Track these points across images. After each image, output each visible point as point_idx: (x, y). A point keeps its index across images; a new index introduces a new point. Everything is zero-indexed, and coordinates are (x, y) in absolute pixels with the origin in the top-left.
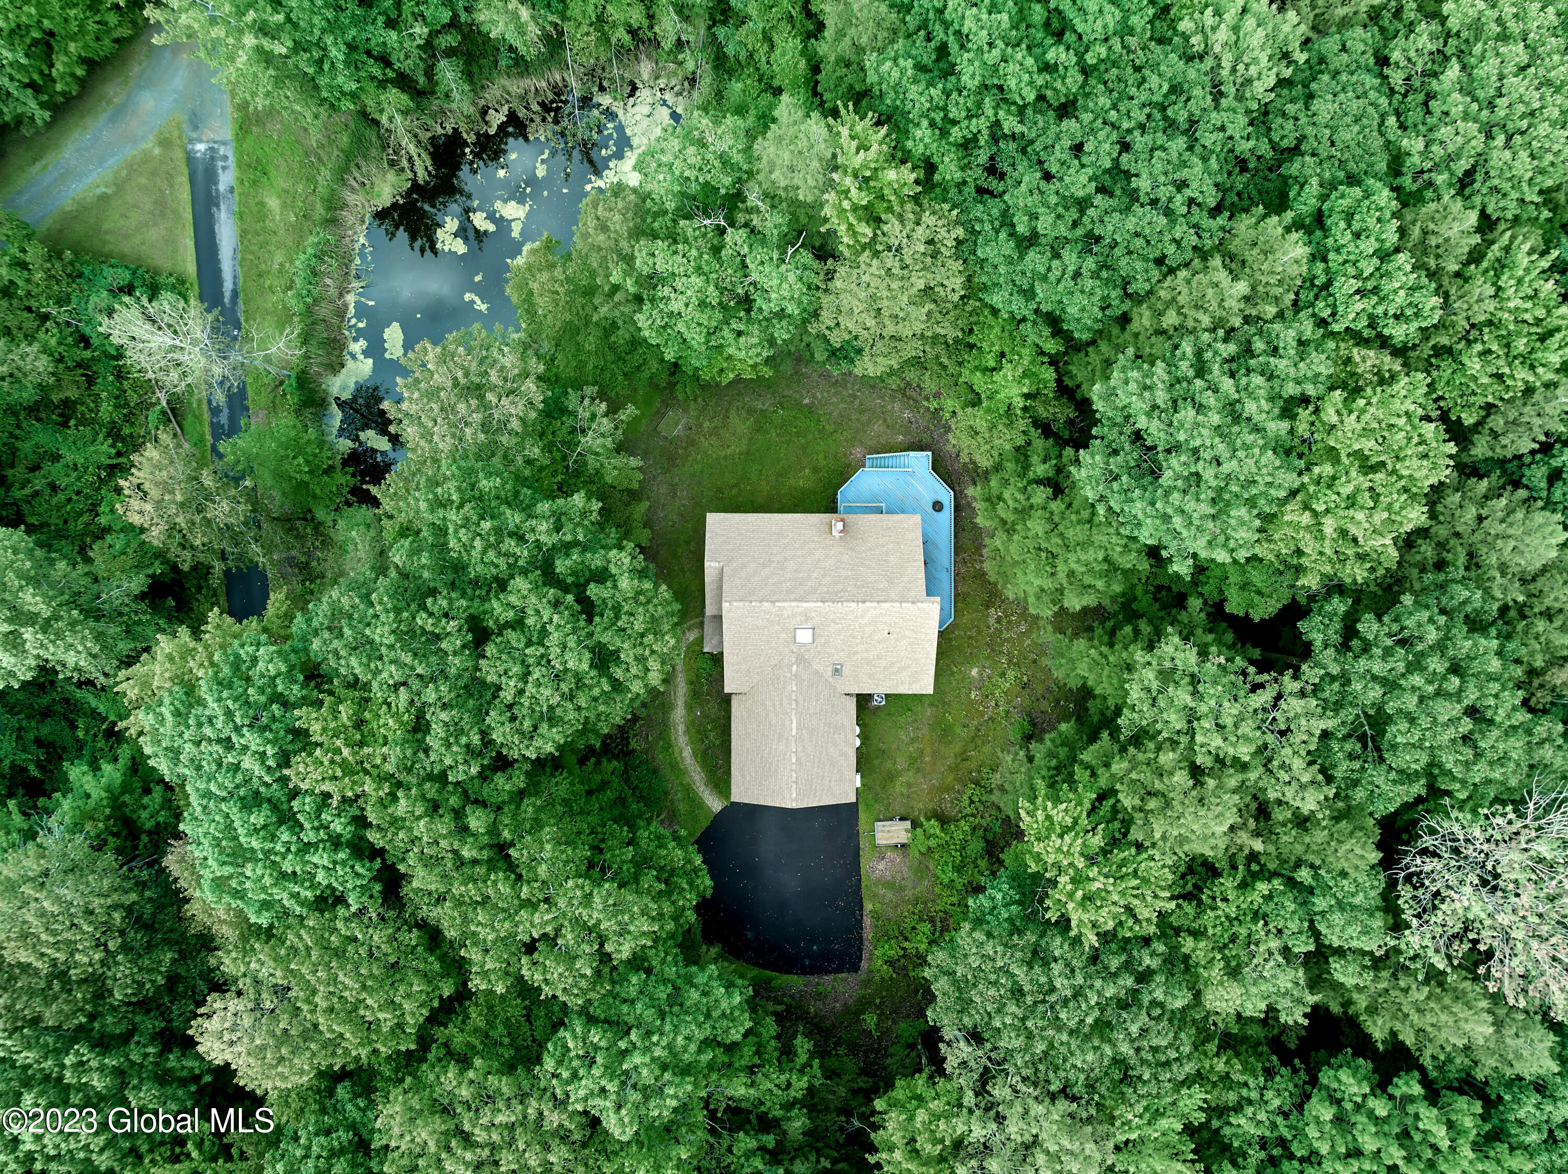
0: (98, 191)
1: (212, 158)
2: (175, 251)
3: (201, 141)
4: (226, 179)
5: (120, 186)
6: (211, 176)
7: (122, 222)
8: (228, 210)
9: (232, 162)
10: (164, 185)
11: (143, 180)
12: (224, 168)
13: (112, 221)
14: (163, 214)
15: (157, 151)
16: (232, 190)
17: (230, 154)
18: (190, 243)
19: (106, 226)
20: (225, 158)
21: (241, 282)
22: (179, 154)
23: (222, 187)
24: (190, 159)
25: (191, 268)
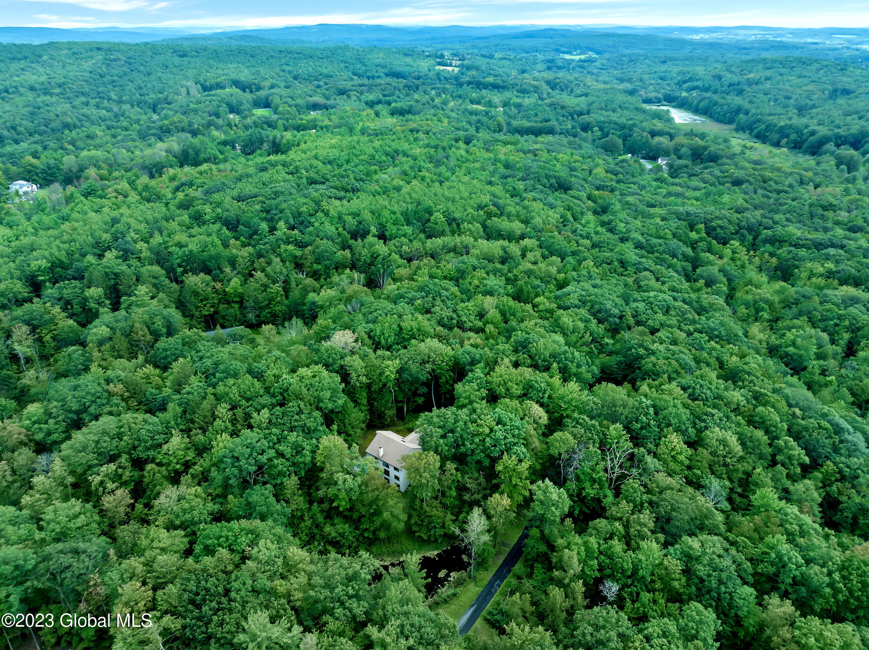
2: (481, 627)
18: (475, 625)
21: (468, 608)
25: (480, 620)
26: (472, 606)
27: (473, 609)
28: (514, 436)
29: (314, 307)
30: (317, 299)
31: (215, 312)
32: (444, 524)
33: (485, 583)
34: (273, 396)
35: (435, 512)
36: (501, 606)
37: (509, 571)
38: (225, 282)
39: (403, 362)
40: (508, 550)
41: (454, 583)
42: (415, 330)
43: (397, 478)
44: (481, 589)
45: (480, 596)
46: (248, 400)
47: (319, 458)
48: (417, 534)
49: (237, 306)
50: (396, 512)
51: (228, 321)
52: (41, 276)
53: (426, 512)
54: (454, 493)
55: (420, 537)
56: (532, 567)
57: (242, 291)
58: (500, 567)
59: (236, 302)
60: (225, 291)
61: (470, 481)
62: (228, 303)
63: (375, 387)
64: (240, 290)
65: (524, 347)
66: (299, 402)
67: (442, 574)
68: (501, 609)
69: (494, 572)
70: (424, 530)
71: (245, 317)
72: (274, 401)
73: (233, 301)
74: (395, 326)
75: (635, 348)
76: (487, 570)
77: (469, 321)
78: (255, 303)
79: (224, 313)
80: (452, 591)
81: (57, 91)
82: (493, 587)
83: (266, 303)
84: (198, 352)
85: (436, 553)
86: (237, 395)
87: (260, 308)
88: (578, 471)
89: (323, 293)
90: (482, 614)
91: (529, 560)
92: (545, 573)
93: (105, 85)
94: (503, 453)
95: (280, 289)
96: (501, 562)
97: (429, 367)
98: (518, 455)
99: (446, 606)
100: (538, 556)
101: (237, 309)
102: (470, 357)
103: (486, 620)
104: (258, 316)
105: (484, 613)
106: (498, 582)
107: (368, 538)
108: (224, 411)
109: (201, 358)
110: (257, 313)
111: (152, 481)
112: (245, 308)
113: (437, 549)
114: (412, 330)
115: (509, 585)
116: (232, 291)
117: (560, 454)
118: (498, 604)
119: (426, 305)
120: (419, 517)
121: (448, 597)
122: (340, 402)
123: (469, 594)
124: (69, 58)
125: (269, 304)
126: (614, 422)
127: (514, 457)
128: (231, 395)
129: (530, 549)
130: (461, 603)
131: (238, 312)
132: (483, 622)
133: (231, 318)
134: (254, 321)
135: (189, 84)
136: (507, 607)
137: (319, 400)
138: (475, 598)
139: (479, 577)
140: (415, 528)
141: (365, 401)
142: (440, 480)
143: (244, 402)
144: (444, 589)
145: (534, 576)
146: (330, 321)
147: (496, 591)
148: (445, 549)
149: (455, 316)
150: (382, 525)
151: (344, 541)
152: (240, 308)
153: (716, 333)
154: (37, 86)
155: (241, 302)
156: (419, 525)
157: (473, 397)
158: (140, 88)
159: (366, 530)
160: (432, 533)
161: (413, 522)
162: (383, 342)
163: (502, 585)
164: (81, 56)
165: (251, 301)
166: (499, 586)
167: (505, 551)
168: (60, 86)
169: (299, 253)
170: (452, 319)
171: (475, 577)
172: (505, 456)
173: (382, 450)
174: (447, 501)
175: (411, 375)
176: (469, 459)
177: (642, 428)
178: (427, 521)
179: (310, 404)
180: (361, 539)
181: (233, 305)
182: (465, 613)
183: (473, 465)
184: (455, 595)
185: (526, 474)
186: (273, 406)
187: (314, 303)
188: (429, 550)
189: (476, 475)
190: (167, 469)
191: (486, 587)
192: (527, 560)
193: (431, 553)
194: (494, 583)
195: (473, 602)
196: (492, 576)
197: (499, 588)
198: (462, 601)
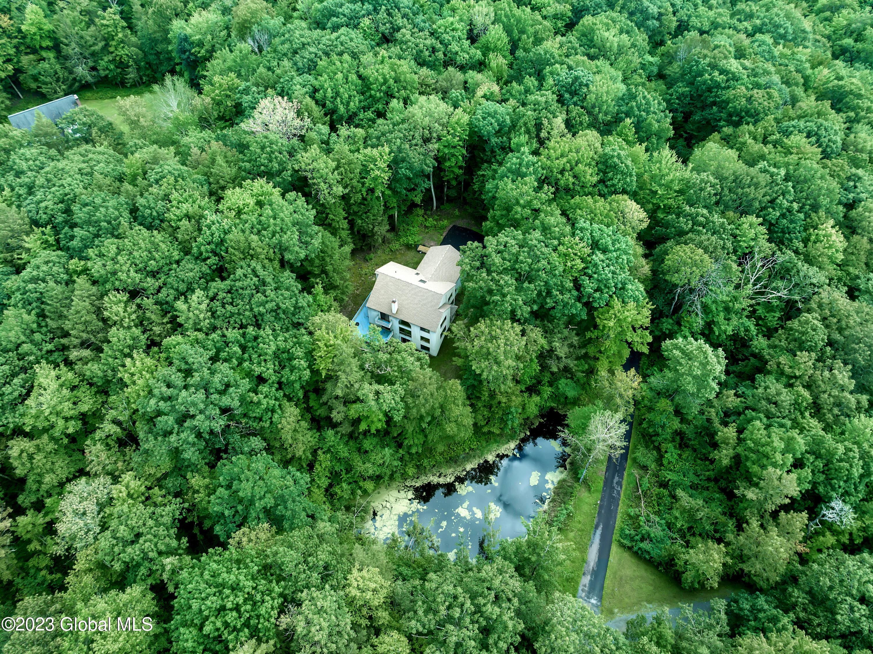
0: (651, 606)
1: (589, 593)
2: (620, 560)
3: (593, 604)
4: (586, 580)
5: (639, 603)
6: (592, 584)
7: (643, 585)
8: (589, 566)
9: (580, 588)
10: (617, 592)
11: (626, 600)
12: (585, 586)
13: (647, 588)
14: (621, 579)
15: (616, 610)
16: (584, 574)
17: (580, 591)
18: (611, 558)
19: (651, 588)
20: (583, 590)
21: (592, 532)
22: (606, 603)
23: (589, 577)
24: (600, 598)
25: (615, 549)
26: (596, 527)
27: (599, 532)
29: (187, 47)
30: (189, 31)
31: (18, 71)
33: (600, 484)
34: (199, 258)
37: (625, 457)
38: (15, 13)
39: (395, 148)
41: (555, 492)
42: (391, 81)
44: (599, 496)
45: (601, 507)
46: (154, 274)
47: (322, 366)
49: (51, 55)
51: (46, 83)
57: (51, 27)
59: (48, 48)
60: (20, 31)
62: (34, 51)
63: (355, 198)
64: (48, 26)
65: (574, 93)
66: (253, 263)
71: (71, 72)
72: (205, 269)
73: (41, 48)
74: (353, 77)
77: (462, 50)
78: (82, 47)
79: (33, 71)
82: (612, 488)
83: (101, 44)
84: (19, 174)
85: (512, 445)
86: (132, 274)
87: (93, 54)
88: (706, 300)
89: (195, 19)
90: (614, 537)
95: (118, 17)
101: (53, 60)
102: (497, 121)
103: (622, 546)
104: (94, 69)
105: (616, 536)
106: (616, 479)
108: (120, 308)
109: (31, 189)
110: (91, 64)
111: (32, 469)
112: (67, 58)
113: (512, 439)
114: (385, 81)
116: (33, 30)
119: (382, 28)
122: (316, 243)
123: (586, 508)
125: (107, 45)
126: (744, 213)
128: (123, 276)
130: (581, 527)
131: (58, 67)
132: (620, 550)
133: (48, 79)
134: (89, 78)
137: (282, 249)
138: (595, 513)
141: (345, 224)
143: (150, 283)
144: (546, 506)
146: (232, 75)
147: (619, 494)
148: (522, 435)
149: (438, 46)
152: (57, 58)
153: (782, 31)
155: (57, 47)
157: (536, 204)
162: (342, 109)
163: (624, 483)
165: (73, 45)
166: (620, 484)
170: (434, 50)
171: (585, 479)
173: (396, 304)
177: (783, 216)
179: (271, 260)
181: (44, 54)
182: (591, 542)
184: (568, 516)
186: (207, 278)
187: (186, 39)
190: (52, 438)
191: (604, 491)
193: (506, 446)
194: (612, 482)
195: (595, 521)
196: (604, 470)
197: (621, 488)
198: (580, 522)
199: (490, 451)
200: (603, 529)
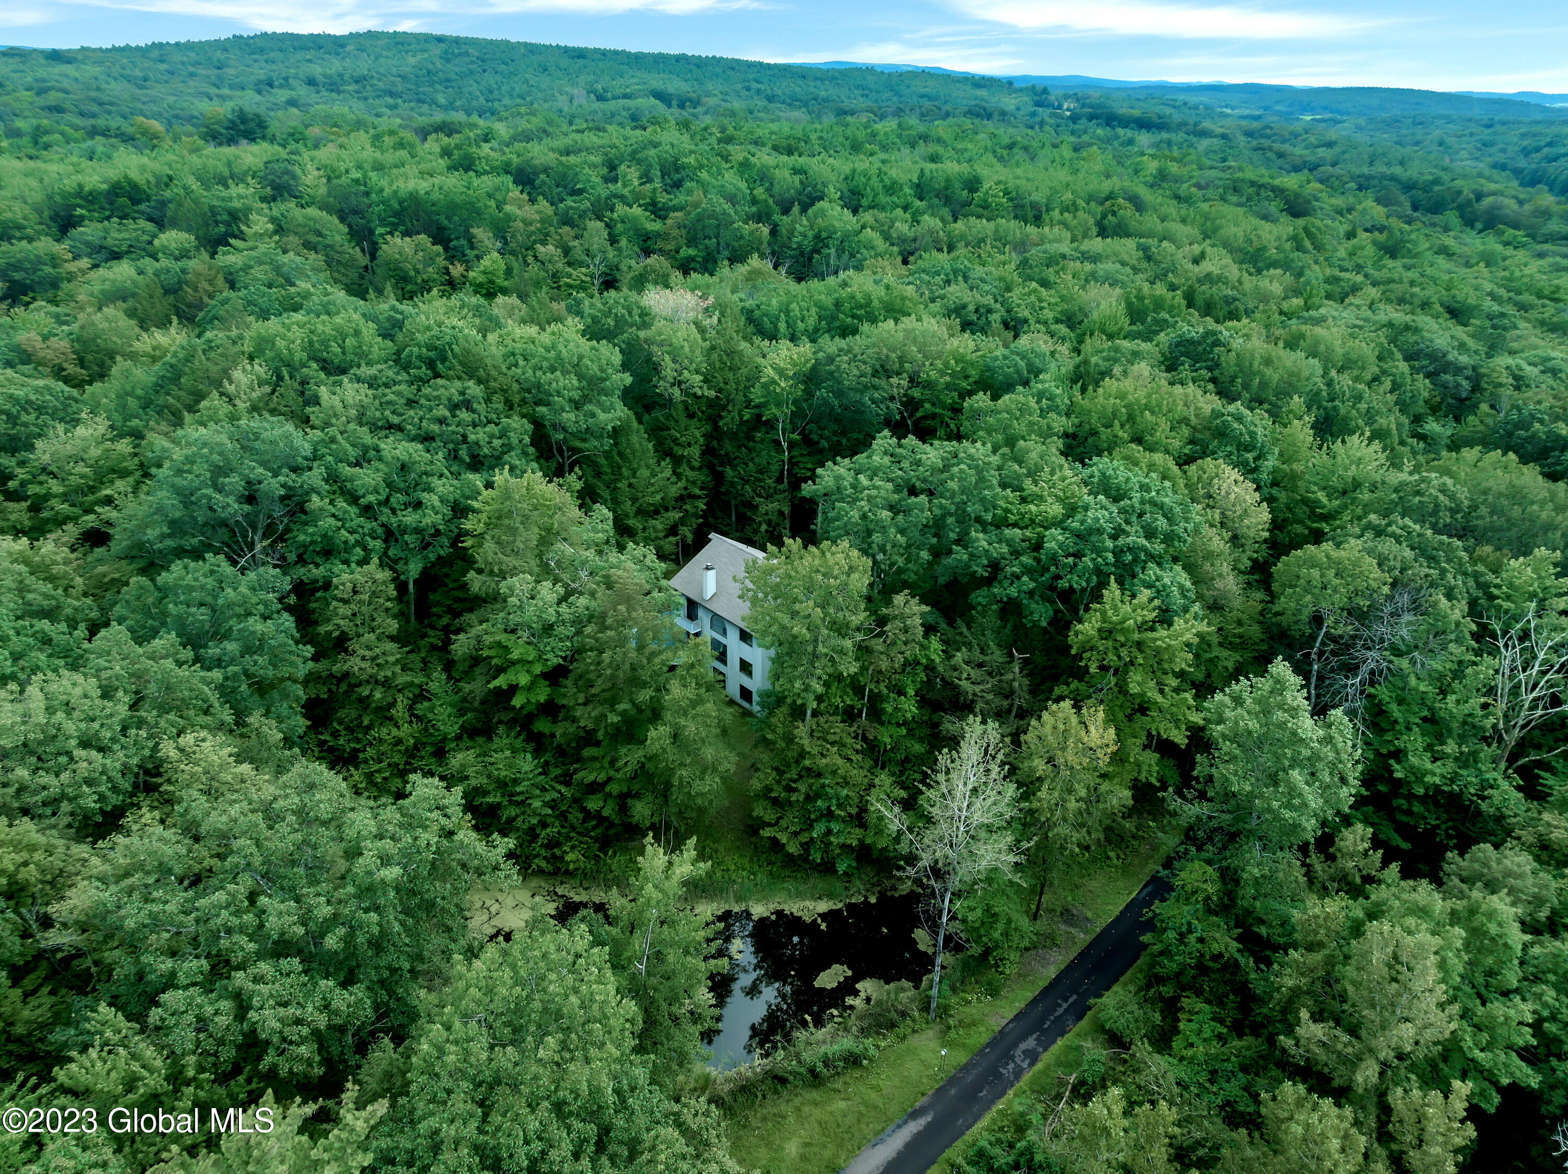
21: (897, 1120)
26: (914, 1115)
27: (914, 1127)
28: (1150, 534)
32: (863, 810)
33: (981, 1037)
34: (406, 367)
35: (834, 759)
36: (1031, 1136)
37: (1079, 1012)
38: (474, 261)
39: (821, 356)
40: (1083, 938)
41: (861, 1018)
43: (746, 667)
44: (962, 1058)
45: (952, 1081)
47: (471, 526)
48: (767, 833)
50: (690, 728)
52: (81, 207)
53: (802, 755)
54: (910, 707)
55: (774, 841)
56: (1171, 1008)
57: (506, 284)
58: (1046, 991)
60: (467, 281)
61: (975, 674)
63: (729, 421)
64: (503, 281)
65: (1199, 359)
67: (829, 979)
68: (1029, 1151)
69: (1020, 1005)
70: (792, 821)
72: (403, 378)
75: (1541, 421)
76: (994, 992)
80: (846, 1043)
81: (352, 87)
82: (1007, 1056)
85: (823, 906)
88: (1383, 692)
90: (949, 1153)
91: (1160, 980)
92: (1220, 1037)
93: (432, 84)
94: (1103, 584)
96: (1051, 972)
97: (899, 383)
98: (1160, 592)
99: (815, 1095)
100: (1202, 969)
105: (957, 1152)
106: (1030, 1043)
107: (599, 818)
113: (831, 896)
115: (1073, 1059)
116: (482, 279)
117: (1317, 620)
118: (1021, 1127)
120: (780, 772)
121: (826, 1062)
122: (608, 419)
123: (912, 1069)
124: (388, 49)
127: (1145, 595)
129: (1171, 935)
130: (873, 1096)
135: (576, 91)
136: (1056, 1148)
137: (539, 394)
138: (930, 1087)
139: (960, 1012)
140: (762, 811)
142: (863, 650)
144: (821, 1034)
145: (1177, 1043)
147: (1018, 1074)
148: (858, 899)
149: (998, 307)
150: (642, 772)
151: (513, 811)
154: (321, 79)
156: (775, 801)
158: (491, 92)
159: (595, 788)
160: (818, 830)
161: (756, 784)
163: (1047, 1058)
164: (407, 48)
166: (1033, 1057)
167: (1072, 939)
168: (357, 82)
169: (654, 226)
170: (989, 311)
171: (944, 1011)
172: (1112, 592)
173: (711, 575)
174: (885, 737)
175: (839, 393)
176: (979, 597)
178: (802, 787)
180: (575, 816)
182: (878, 1139)
183: (991, 620)
184: (853, 1060)
185: (1183, 661)
188: (800, 895)
189: (997, 656)
191: (981, 1053)
192: (1154, 980)
193: (807, 903)
194: (1015, 1045)
195: (922, 1101)
196: (1011, 1016)
197: (1032, 1064)
198: (877, 1089)
199: (764, 899)
200: (928, 1127)
